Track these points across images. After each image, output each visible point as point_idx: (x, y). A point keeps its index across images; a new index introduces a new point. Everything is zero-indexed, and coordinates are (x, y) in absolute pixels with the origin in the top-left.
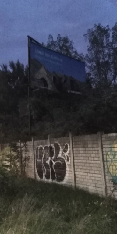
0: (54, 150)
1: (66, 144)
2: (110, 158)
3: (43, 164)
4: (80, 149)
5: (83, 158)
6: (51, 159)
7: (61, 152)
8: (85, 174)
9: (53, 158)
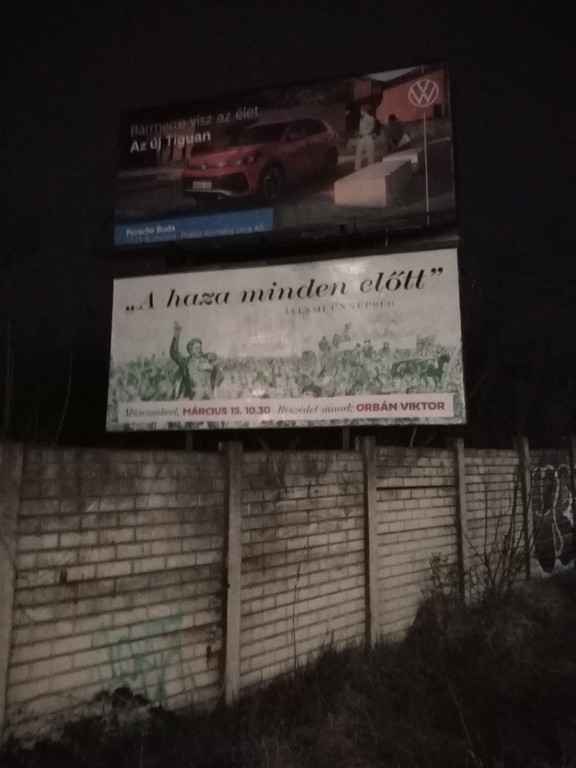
3: (555, 524)
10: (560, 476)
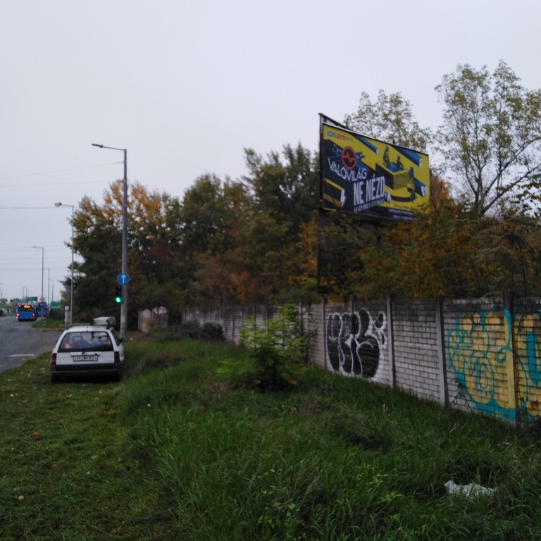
0: (360, 322)
1: (381, 312)
2: (456, 343)
3: (339, 346)
4: (404, 323)
5: (408, 339)
6: (354, 337)
7: (370, 327)
8: (411, 367)
9: (358, 335)
10: (343, 319)
